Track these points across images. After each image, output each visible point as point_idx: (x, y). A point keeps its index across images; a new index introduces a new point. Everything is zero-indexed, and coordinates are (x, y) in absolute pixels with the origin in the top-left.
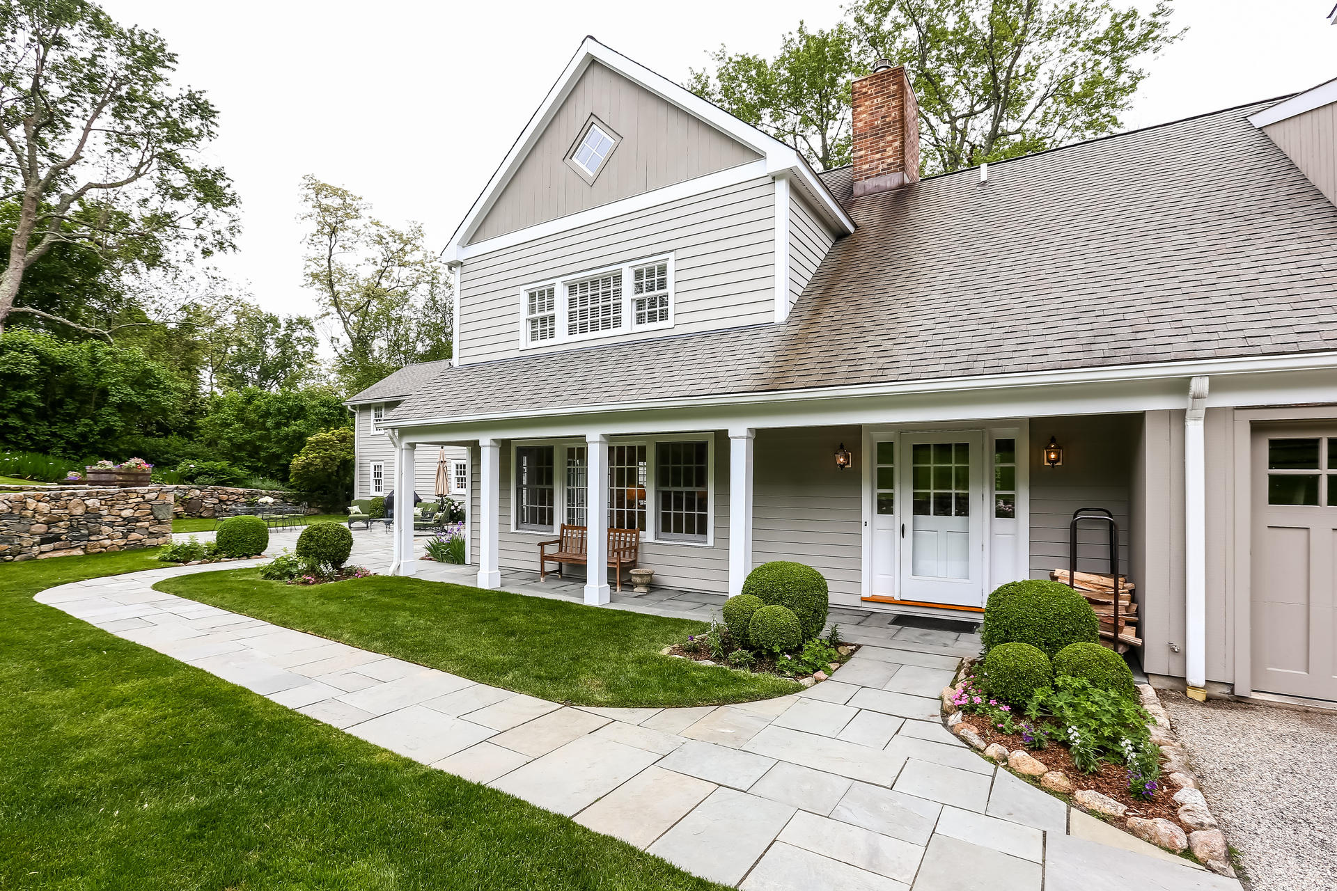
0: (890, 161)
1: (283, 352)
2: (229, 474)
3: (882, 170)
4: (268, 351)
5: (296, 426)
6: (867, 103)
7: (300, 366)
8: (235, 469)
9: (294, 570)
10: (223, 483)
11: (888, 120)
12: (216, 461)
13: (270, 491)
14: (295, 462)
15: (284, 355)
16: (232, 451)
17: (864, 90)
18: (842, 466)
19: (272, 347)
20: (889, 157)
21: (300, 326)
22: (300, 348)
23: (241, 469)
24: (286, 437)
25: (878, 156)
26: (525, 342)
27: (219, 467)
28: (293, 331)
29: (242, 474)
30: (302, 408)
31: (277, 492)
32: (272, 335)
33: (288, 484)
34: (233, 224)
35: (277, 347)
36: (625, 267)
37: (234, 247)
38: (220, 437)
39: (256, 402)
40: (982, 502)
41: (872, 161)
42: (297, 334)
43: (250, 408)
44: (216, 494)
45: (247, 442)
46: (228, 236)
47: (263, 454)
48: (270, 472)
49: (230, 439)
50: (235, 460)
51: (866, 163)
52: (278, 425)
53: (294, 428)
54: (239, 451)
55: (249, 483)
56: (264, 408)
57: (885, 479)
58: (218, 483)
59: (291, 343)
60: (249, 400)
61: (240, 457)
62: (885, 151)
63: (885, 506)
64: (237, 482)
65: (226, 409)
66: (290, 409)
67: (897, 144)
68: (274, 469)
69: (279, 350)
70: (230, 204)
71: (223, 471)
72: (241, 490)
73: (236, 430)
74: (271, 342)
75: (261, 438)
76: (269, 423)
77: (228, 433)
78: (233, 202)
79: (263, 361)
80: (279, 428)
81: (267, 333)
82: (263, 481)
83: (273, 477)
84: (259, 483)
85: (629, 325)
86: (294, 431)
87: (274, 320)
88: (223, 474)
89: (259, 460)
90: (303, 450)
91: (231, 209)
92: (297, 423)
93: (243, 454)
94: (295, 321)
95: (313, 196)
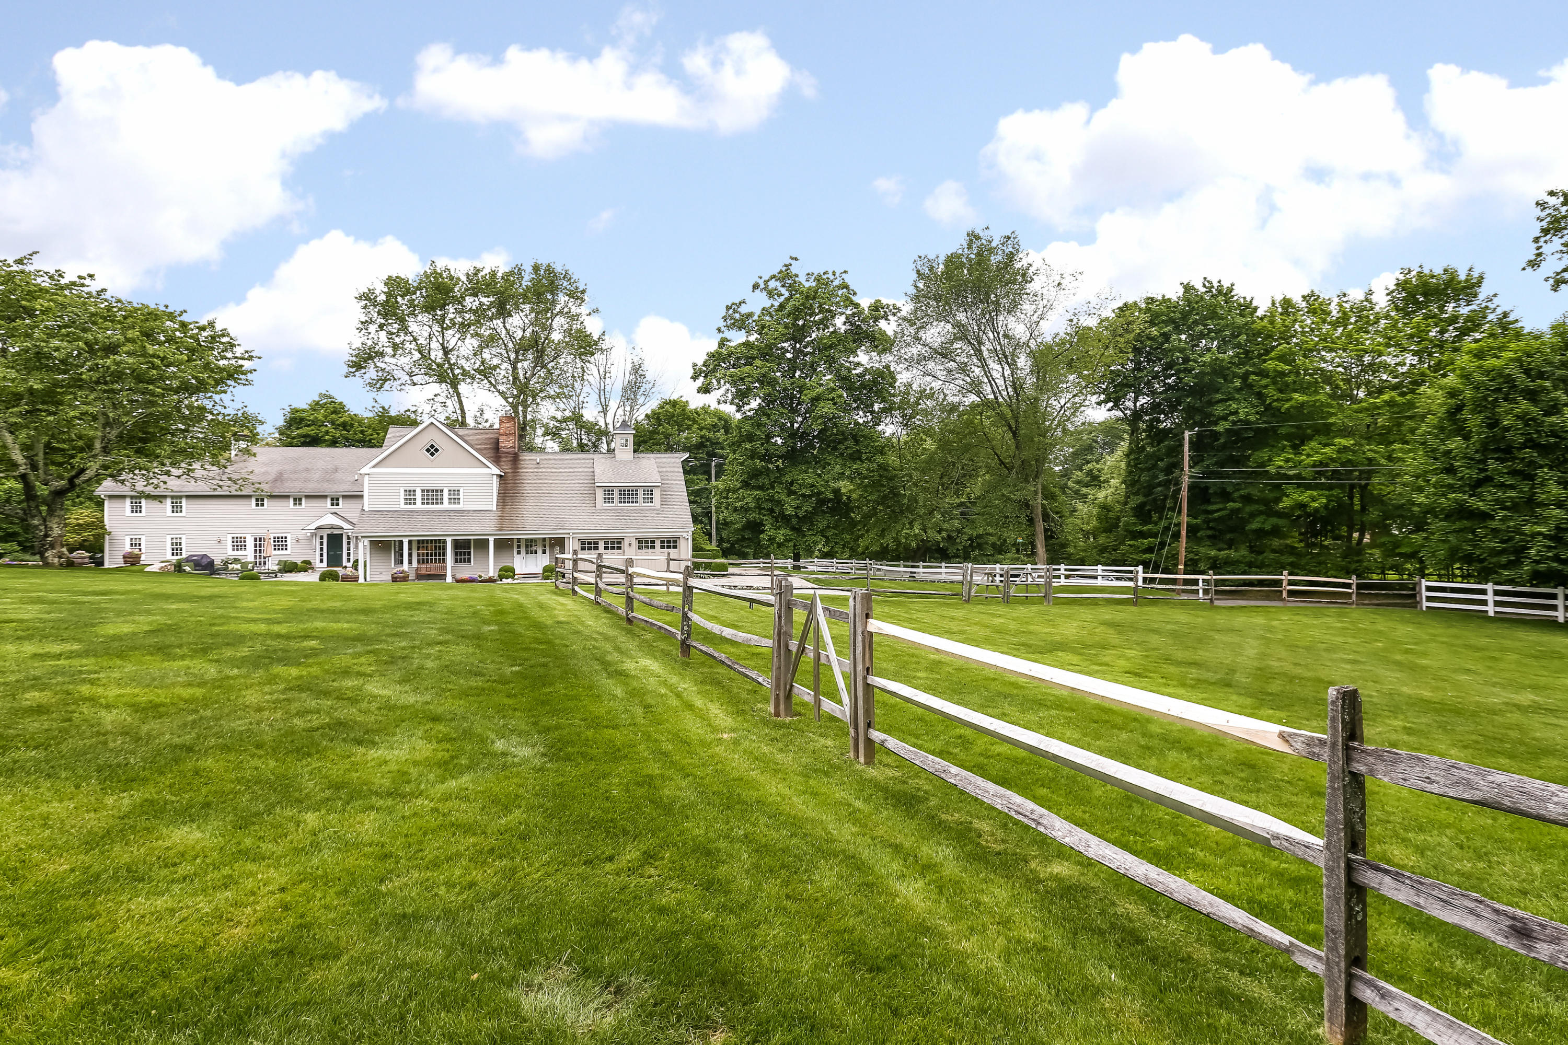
26: (403, 506)
36: (444, 487)
40: (540, 551)
57: (519, 547)
63: (519, 553)
85: (446, 505)
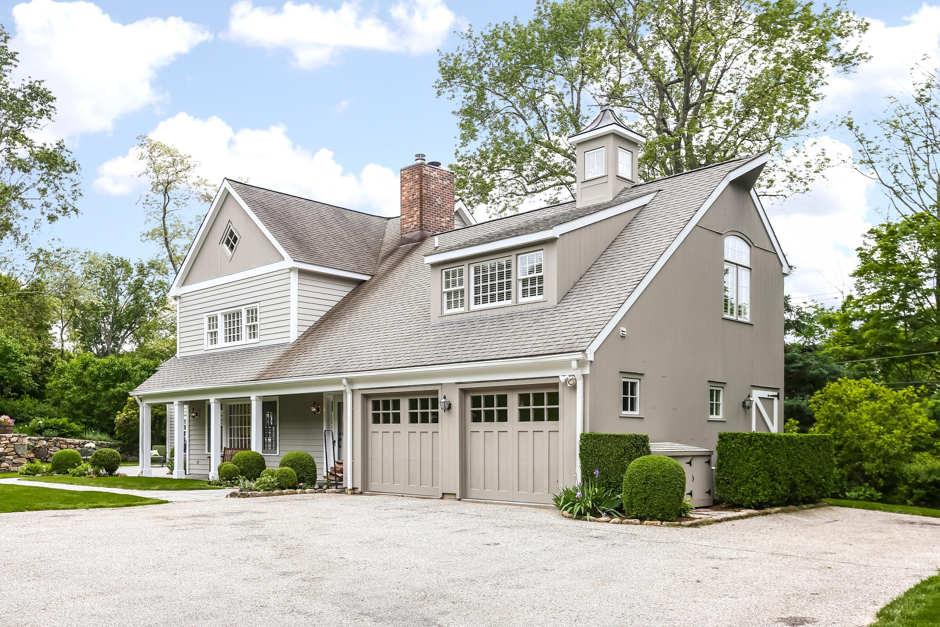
0: (415, 223)
1: (136, 299)
2: (68, 429)
3: (413, 229)
4: (121, 298)
5: (121, 387)
6: (406, 185)
7: (154, 314)
8: (73, 424)
9: (86, 472)
10: (64, 436)
11: (415, 197)
12: (59, 418)
13: (100, 442)
14: (118, 418)
15: (137, 303)
16: (72, 409)
17: (405, 176)
18: (314, 412)
19: (124, 294)
20: (415, 221)
21: (153, 271)
22: (153, 295)
23: (79, 425)
24: (114, 397)
25: (410, 220)
26: (207, 346)
27: (61, 423)
28: (145, 276)
29: (79, 429)
30: (126, 373)
31: (105, 442)
32: (124, 280)
33: (115, 437)
34: (75, 188)
35: (130, 294)
36: (242, 308)
37: (76, 211)
38: (63, 398)
39: (90, 368)
41: (408, 223)
42: (150, 278)
43: (85, 373)
44: (58, 444)
45: (83, 402)
46: (70, 201)
47: (96, 412)
48: (102, 427)
49: (69, 400)
50: (73, 417)
51: (406, 223)
52: (107, 388)
53: (118, 389)
54: (77, 410)
55: (84, 435)
56: (96, 373)
58: (59, 436)
59: (144, 288)
60: (85, 366)
61: (78, 415)
62: (413, 217)
64: (74, 434)
65: (66, 374)
66: (117, 373)
67: (418, 213)
68: (105, 424)
69: (132, 297)
70: (71, 170)
71: (63, 426)
72: (77, 441)
73: (74, 391)
74: (123, 288)
75: (95, 398)
76: (99, 386)
77: (69, 394)
78: (73, 169)
79: (116, 311)
80: (108, 390)
81: (119, 279)
82: (95, 434)
83: (103, 431)
84: (91, 436)
85: (245, 339)
86: (119, 391)
87: (124, 265)
88: (64, 428)
89: (93, 417)
90: (125, 409)
91: (73, 175)
92: (121, 385)
93: (80, 412)
94: (146, 265)
95: (147, 154)
